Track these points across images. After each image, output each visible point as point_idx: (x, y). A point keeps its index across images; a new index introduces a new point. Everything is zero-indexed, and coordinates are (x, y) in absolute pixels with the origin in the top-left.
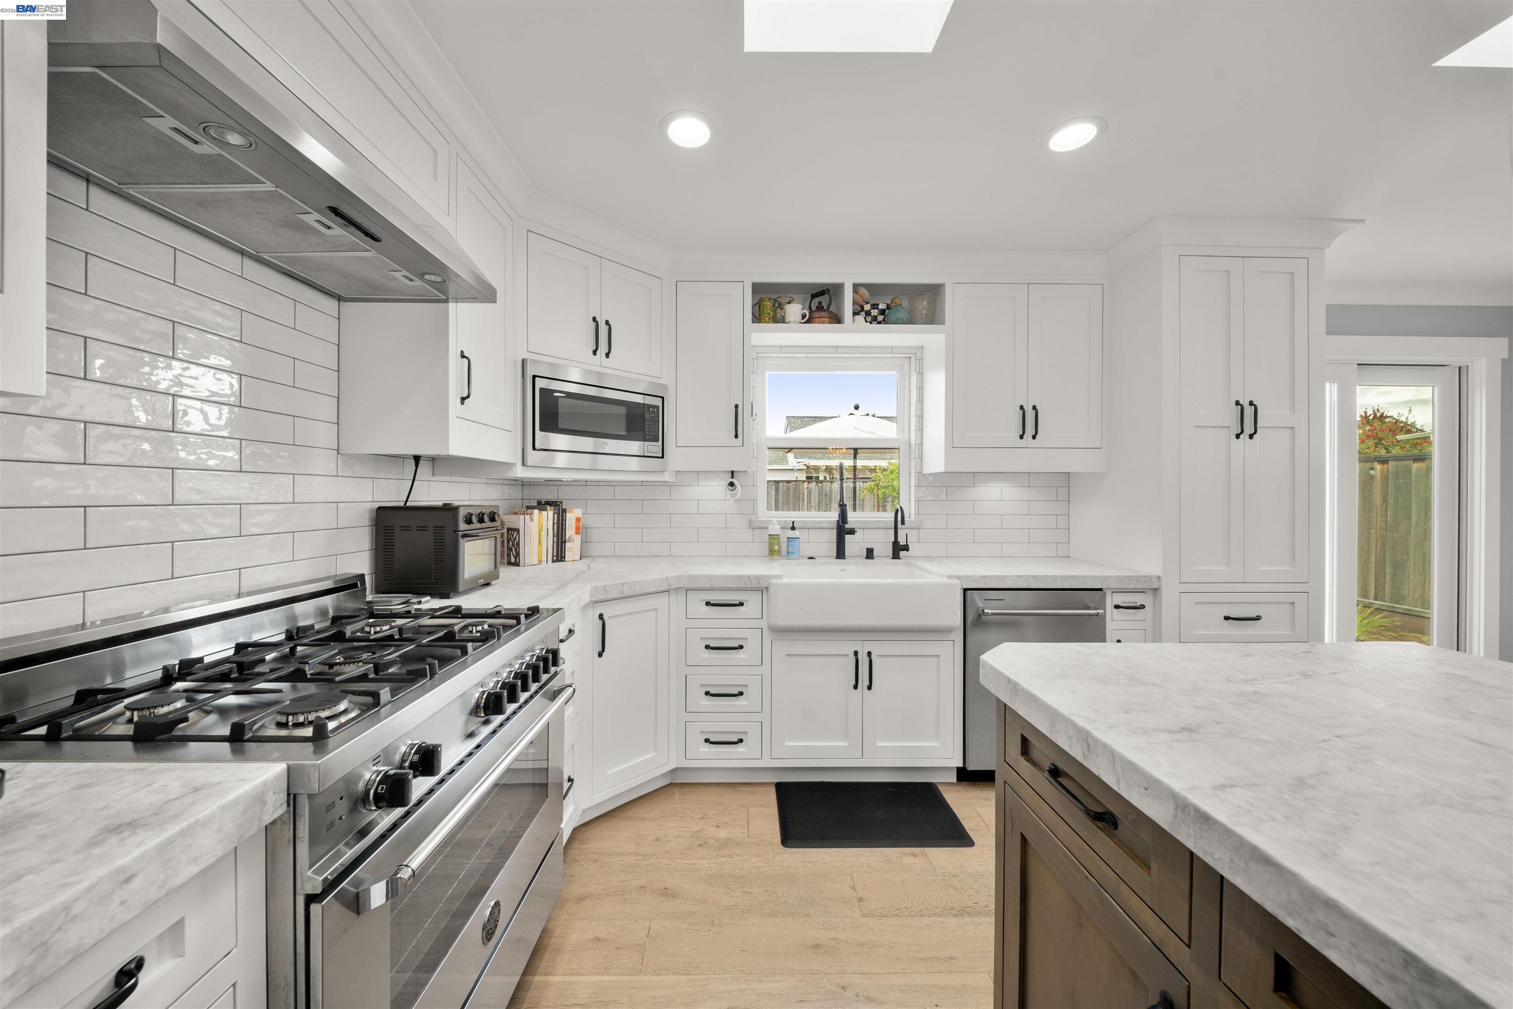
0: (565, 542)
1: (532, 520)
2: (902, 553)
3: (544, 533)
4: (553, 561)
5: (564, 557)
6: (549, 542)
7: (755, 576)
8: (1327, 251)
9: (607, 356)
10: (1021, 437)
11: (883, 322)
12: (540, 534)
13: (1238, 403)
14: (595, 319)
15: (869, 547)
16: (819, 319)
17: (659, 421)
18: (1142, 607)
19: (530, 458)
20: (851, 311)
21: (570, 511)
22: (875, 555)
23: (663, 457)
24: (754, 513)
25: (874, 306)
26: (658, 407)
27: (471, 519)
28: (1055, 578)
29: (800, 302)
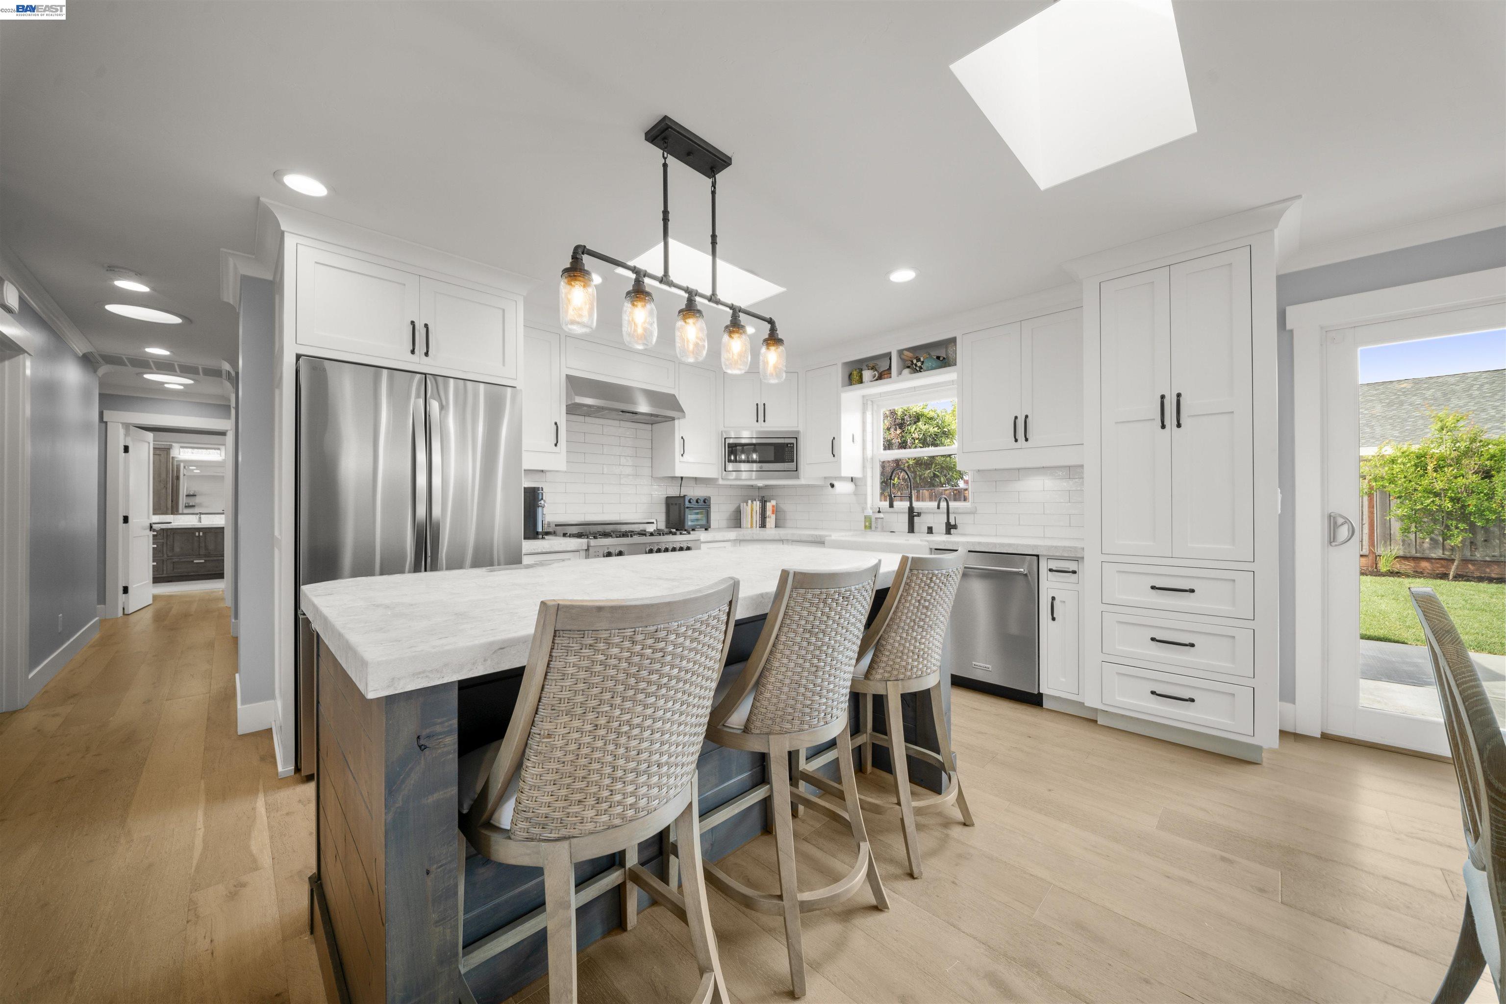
0: (766, 518)
1: (747, 506)
2: (952, 531)
3: (754, 513)
4: (760, 527)
5: (766, 526)
6: (757, 518)
7: (819, 535)
8: (1276, 232)
9: (764, 421)
10: (1016, 440)
11: (921, 370)
12: (752, 513)
13: (1163, 397)
14: (757, 405)
15: (930, 525)
16: (880, 377)
17: (793, 451)
18: (1074, 572)
19: (723, 475)
20: (898, 368)
21: (770, 502)
22: (933, 532)
23: (797, 471)
24: (866, 503)
25: (918, 360)
26: (793, 444)
27: (691, 501)
28: (995, 545)
29: (872, 369)
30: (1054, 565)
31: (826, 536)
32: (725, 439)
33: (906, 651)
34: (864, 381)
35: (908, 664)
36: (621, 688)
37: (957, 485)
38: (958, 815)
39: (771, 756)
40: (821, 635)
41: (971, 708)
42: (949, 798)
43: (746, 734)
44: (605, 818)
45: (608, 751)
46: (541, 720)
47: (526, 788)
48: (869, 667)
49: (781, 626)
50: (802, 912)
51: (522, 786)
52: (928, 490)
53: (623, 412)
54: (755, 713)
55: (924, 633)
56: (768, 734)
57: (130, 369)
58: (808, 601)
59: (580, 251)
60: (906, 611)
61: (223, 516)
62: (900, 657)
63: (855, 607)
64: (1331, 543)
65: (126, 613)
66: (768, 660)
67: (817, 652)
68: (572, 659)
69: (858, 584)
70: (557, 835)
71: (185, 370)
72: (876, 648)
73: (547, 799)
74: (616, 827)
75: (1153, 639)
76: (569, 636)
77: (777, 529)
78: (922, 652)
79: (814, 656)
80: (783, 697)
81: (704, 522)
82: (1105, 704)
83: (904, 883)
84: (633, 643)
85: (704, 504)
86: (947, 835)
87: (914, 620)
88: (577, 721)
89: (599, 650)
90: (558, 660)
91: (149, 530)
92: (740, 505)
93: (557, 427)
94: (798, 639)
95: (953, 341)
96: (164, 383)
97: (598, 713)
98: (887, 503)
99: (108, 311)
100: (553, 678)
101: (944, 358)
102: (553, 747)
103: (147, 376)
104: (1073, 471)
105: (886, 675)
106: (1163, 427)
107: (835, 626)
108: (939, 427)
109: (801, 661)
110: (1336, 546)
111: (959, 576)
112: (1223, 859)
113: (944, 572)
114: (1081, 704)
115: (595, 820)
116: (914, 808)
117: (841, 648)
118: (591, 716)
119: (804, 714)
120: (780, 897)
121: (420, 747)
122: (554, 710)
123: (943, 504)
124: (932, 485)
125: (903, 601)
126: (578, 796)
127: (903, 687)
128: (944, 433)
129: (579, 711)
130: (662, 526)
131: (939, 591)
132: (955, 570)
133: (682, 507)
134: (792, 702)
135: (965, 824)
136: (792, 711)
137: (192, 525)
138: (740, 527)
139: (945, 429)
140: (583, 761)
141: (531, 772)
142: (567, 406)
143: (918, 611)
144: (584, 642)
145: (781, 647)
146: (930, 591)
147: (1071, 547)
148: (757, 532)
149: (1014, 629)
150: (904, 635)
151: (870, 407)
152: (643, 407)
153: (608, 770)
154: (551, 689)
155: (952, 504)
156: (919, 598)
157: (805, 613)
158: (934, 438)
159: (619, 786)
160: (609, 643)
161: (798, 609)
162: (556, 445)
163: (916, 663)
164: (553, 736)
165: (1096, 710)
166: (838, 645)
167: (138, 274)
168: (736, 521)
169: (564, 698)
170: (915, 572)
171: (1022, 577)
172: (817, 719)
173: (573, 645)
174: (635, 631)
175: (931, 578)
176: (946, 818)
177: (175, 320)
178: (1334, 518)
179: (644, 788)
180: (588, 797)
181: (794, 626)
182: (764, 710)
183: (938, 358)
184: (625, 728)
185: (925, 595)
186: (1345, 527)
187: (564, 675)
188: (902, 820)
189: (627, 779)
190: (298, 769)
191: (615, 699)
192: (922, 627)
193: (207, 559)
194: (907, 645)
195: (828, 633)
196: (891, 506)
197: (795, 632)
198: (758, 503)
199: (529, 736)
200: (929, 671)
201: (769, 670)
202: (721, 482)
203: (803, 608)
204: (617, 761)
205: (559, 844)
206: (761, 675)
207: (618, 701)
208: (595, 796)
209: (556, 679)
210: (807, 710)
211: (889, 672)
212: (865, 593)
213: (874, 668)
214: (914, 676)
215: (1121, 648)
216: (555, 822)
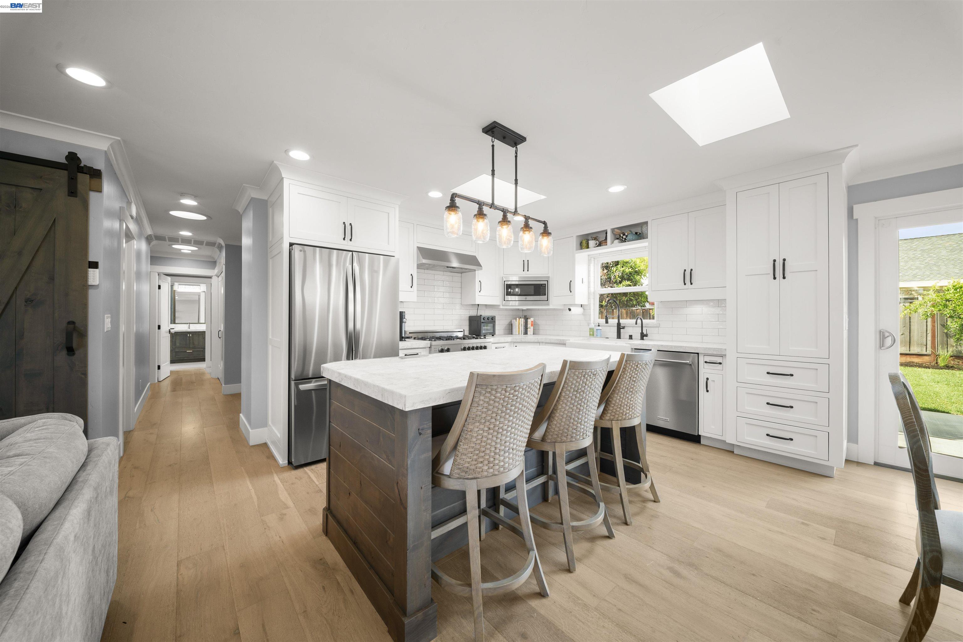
0: (528, 328)
1: (516, 321)
2: (645, 337)
3: (520, 325)
4: (524, 334)
5: (527, 333)
6: (522, 328)
7: (562, 339)
8: (844, 165)
9: (528, 271)
10: (685, 284)
11: (626, 241)
12: (519, 325)
13: (775, 261)
14: (524, 261)
15: (630, 334)
16: (600, 245)
17: (546, 289)
18: (720, 363)
19: (503, 303)
20: (611, 239)
21: (530, 319)
22: (633, 338)
23: (547, 300)
24: (590, 320)
25: (624, 235)
26: (545, 284)
27: (485, 318)
28: (672, 346)
29: (595, 239)
30: (708, 359)
31: (567, 340)
32: (504, 281)
33: (623, 405)
34: (589, 247)
35: (624, 411)
36: (500, 412)
37: (644, 306)
38: (651, 497)
39: (556, 453)
40: (582, 393)
41: (657, 443)
42: (645, 485)
43: (543, 442)
44: (491, 470)
45: (493, 440)
46: (468, 424)
47: (460, 454)
48: (602, 413)
49: (563, 388)
50: (573, 531)
51: (458, 453)
52: (625, 309)
53: (447, 267)
54: (548, 432)
55: (633, 395)
56: (555, 442)
57: (168, 243)
58: (576, 375)
59: (455, 196)
60: (623, 383)
61: (205, 325)
62: (620, 408)
63: (599, 380)
64: (881, 347)
65: (159, 381)
66: (556, 405)
67: (580, 402)
68: (482, 398)
69: (600, 368)
70: (471, 477)
71: (197, 243)
72: (606, 403)
73: (469, 460)
74: (496, 475)
75: (768, 403)
76: (481, 387)
77: (534, 335)
78: (631, 406)
79: (578, 404)
80: (563, 424)
81: (492, 331)
82: (738, 441)
83: (622, 527)
84: (506, 392)
85: (492, 320)
86: (645, 506)
87: (627, 388)
88: (482, 426)
89: (492, 394)
90: (476, 398)
91: (169, 333)
92: (511, 320)
93: (412, 277)
94: (571, 395)
95: (646, 223)
96: (180, 250)
97: (490, 422)
98: (604, 320)
99: (171, 215)
100: (474, 405)
101: (640, 233)
102: (472, 437)
103: (174, 246)
104: (720, 303)
105: (612, 417)
106: (775, 278)
107: (589, 389)
108: (632, 268)
109: (572, 406)
110: (884, 349)
111: (652, 365)
112: (803, 523)
113: (644, 362)
114: (724, 442)
115: (487, 471)
116: (627, 488)
117: (591, 400)
118: (488, 424)
119: (573, 433)
120: (562, 524)
121: (419, 433)
122: (473, 420)
123: (639, 321)
124: (627, 306)
125: (622, 377)
126: (481, 460)
127: (621, 424)
128: (636, 272)
129: (483, 421)
130: (467, 333)
131: (641, 373)
132: (650, 361)
133: (479, 322)
134: (567, 427)
135: (655, 501)
136: (567, 431)
137: (186, 330)
138: (512, 334)
139: (636, 270)
140: (483, 444)
141: (462, 447)
142: (417, 264)
143: (629, 383)
144: (487, 390)
145: (562, 398)
146: (636, 372)
147: (718, 349)
148: (522, 337)
149: (683, 396)
150: (622, 396)
151: (593, 262)
152: (455, 263)
153: (493, 449)
154: (474, 410)
155: (644, 321)
156: (630, 376)
157: (575, 382)
158: (629, 276)
159: (497, 456)
160: (497, 391)
161: (571, 380)
162: (411, 287)
163: (628, 411)
164: (472, 432)
165: (733, 445)
166: (590, 399)
167: (195, 197)
168: (510, 330)
169: (478, 415)
170: (629, 362)
171: (689, 366)
172: (579, 436)
173: (483, 391)
174: (507, 387)
175: (637, 365)
176: (644, 498)
177: (203, 218)
178: (883, 332)
179: (507, 458)
180: (485, 460)
181: (569, 388)
182: (553, 430)
183: (636, 233)
184: (501, 430)
185: (633, 374)
186: (890, 338)
187: (478, 404)
188: (621, 495)
189: (501, 454)
190: (290, 463)
191: (497, 417)
192: (632, 392)
193: (194, 350)
194: (624, 401)
195: (585, 392)
196: (607, 322)
197: (569, 391)
198: (523, 319)
199: (462, 431)
200: (635, 416)
201: (556, 410)
202: (501, 307)
203: (574, 379)
204: (497, 445)
205: (472, 481)
206: (551, 413)
207: (498, 417)
208: (488, 460)
209: (475, 406)
210: (575, 431)
211: (613, 416)
212: (603, 373)
213: (605, 413)
214: (627, 418)
215: (748, 408)
216: (471, 470)
